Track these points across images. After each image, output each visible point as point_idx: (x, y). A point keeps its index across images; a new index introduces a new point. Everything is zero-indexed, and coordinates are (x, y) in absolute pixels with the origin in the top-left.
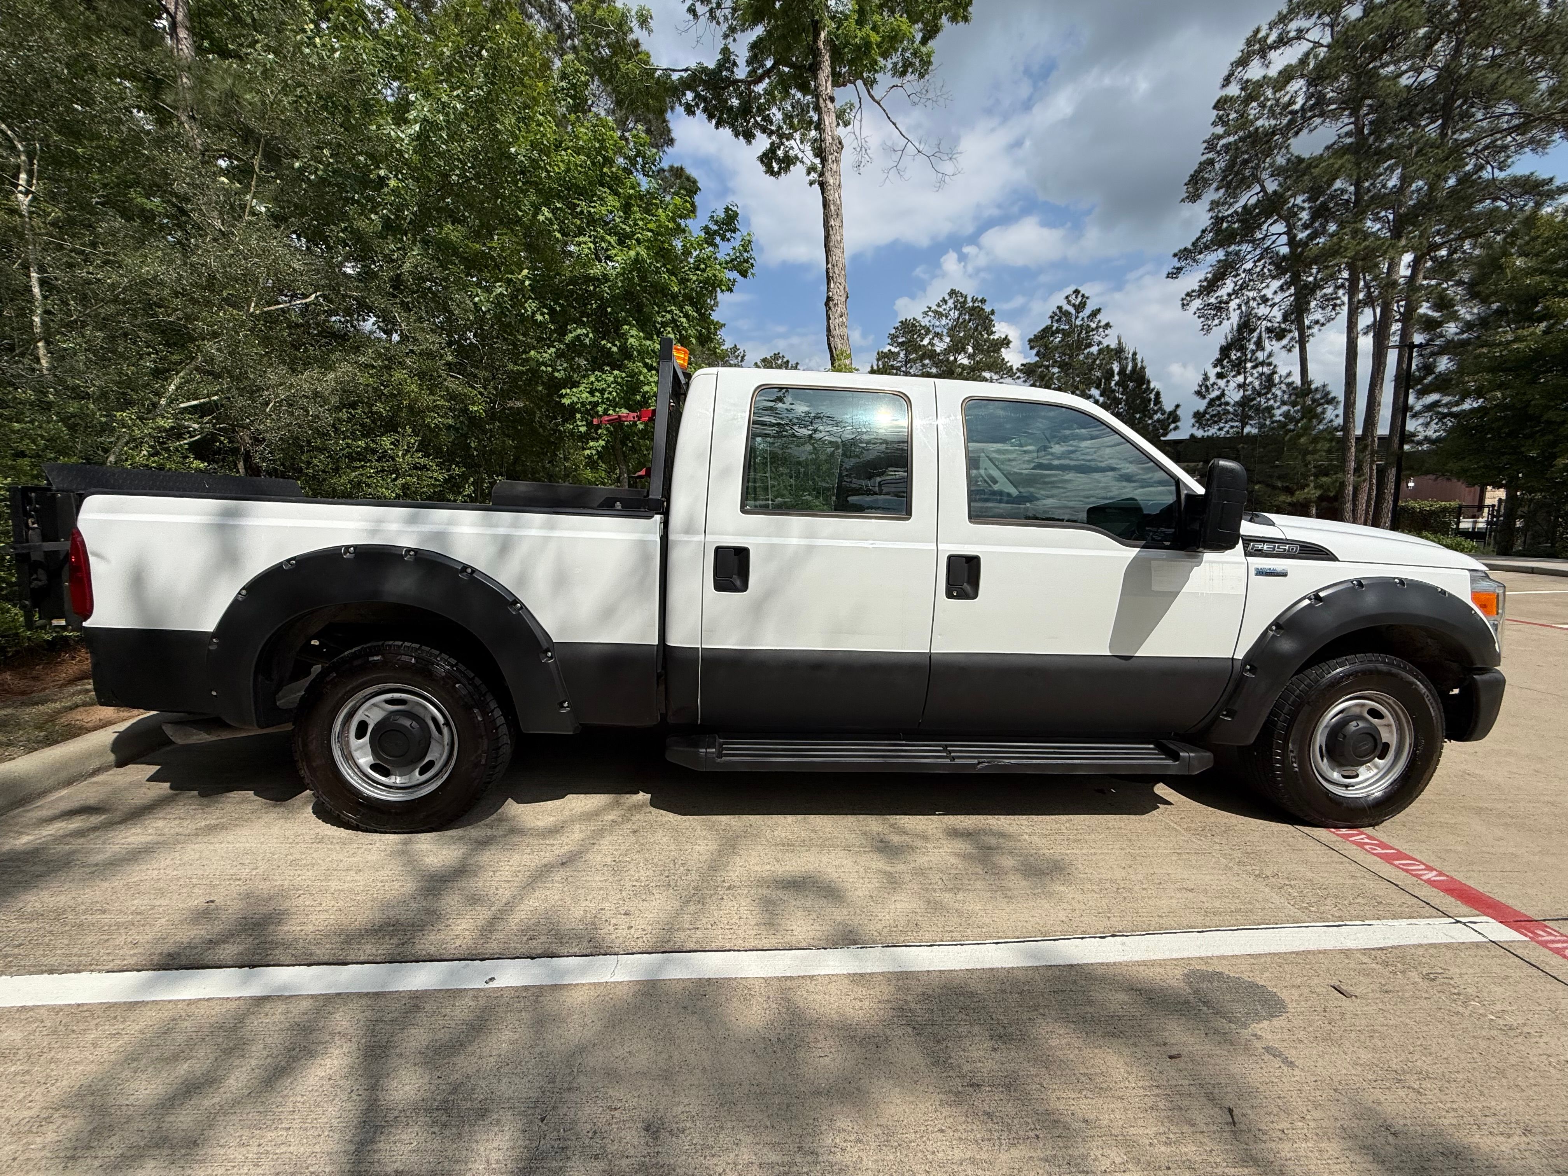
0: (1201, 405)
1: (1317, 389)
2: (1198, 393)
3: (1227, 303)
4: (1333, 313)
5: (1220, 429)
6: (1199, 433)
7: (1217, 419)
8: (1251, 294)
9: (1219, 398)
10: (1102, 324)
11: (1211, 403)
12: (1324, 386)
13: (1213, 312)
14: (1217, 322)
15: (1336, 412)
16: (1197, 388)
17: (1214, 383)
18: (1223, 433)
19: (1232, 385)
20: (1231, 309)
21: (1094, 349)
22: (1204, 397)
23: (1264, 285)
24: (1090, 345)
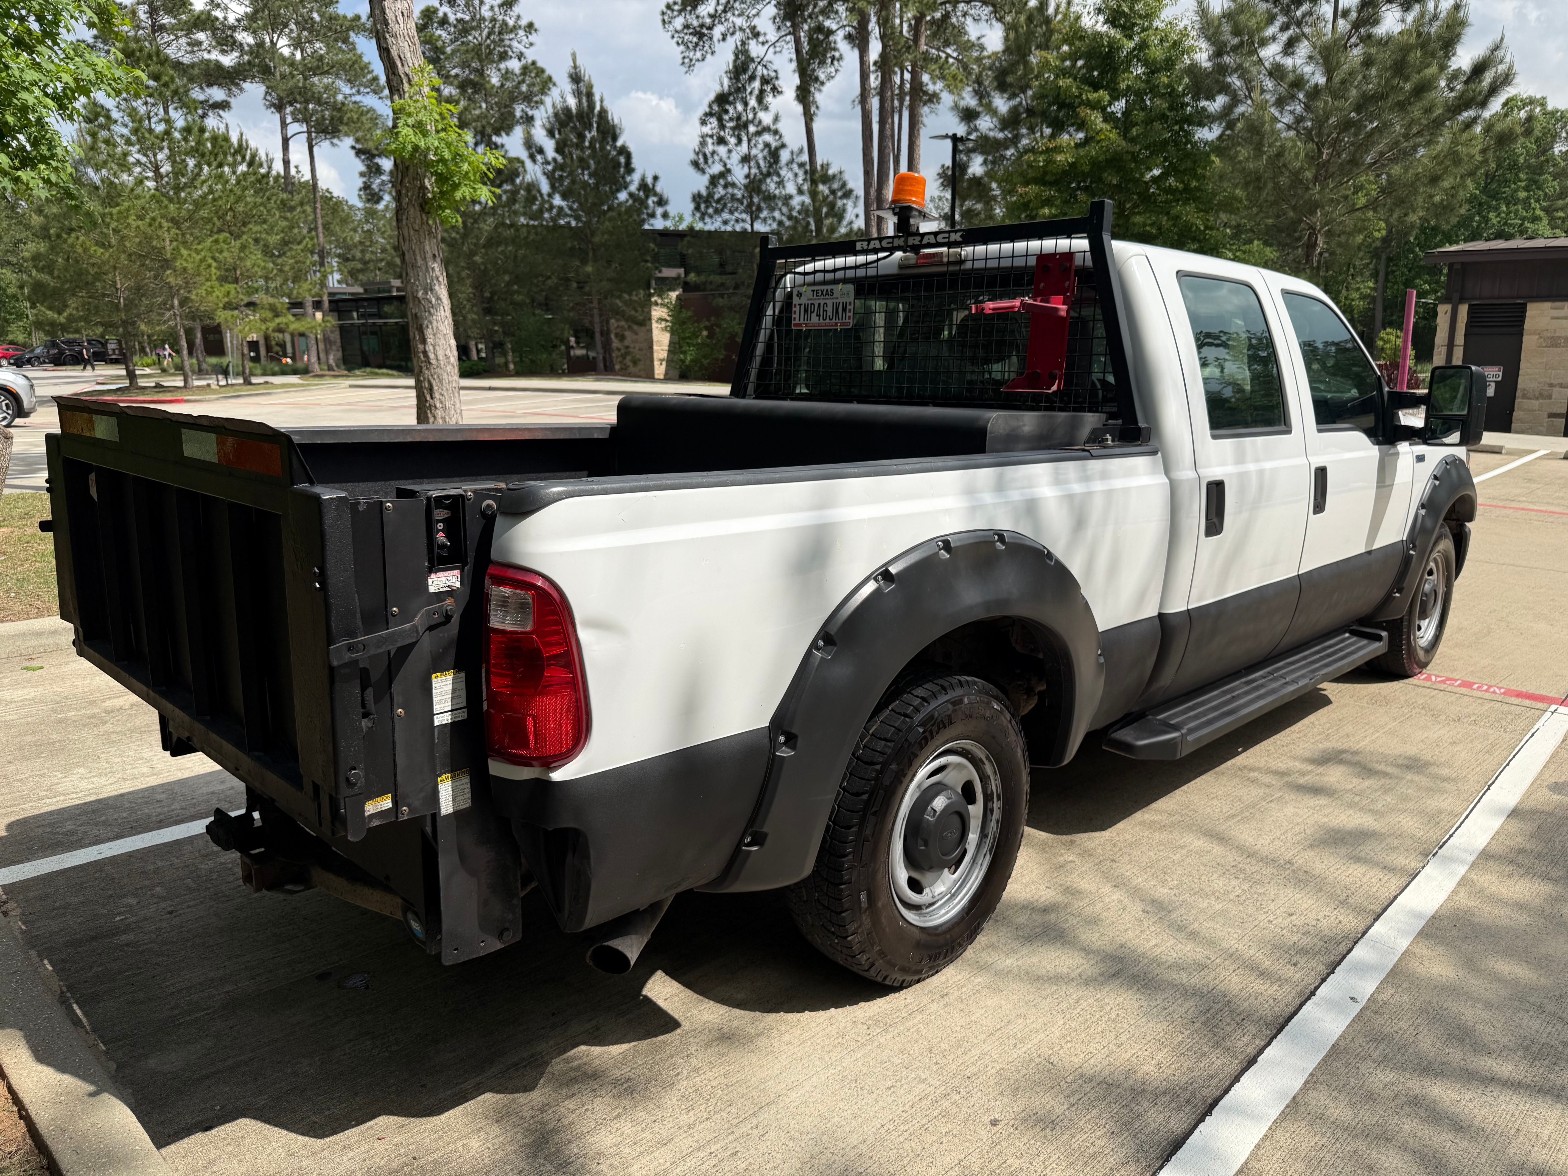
0: (701, 183)
1: (834, 176)
2: (695, 164)
3: (710, 28)
4: (833, 70)
5: (725, 222)
6: (699, 226)
7: (721, 206)
8: (739, 21)
9: (722, 175)
10: (523, 22)
11: (714, 181)
12: (841, 173)
13: (695, 40)
14: (699, 55)
15: (856, 211)
16: (693, 156)
17: (713, 153)
18: (729, 228)
19: (735, 157)
20: (715, 39)
21: (514, 65)
22: (703, 171)
23: (754, 12)
24: (504, 57)
